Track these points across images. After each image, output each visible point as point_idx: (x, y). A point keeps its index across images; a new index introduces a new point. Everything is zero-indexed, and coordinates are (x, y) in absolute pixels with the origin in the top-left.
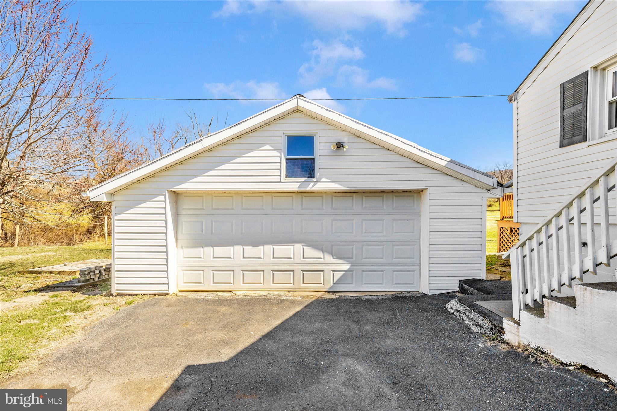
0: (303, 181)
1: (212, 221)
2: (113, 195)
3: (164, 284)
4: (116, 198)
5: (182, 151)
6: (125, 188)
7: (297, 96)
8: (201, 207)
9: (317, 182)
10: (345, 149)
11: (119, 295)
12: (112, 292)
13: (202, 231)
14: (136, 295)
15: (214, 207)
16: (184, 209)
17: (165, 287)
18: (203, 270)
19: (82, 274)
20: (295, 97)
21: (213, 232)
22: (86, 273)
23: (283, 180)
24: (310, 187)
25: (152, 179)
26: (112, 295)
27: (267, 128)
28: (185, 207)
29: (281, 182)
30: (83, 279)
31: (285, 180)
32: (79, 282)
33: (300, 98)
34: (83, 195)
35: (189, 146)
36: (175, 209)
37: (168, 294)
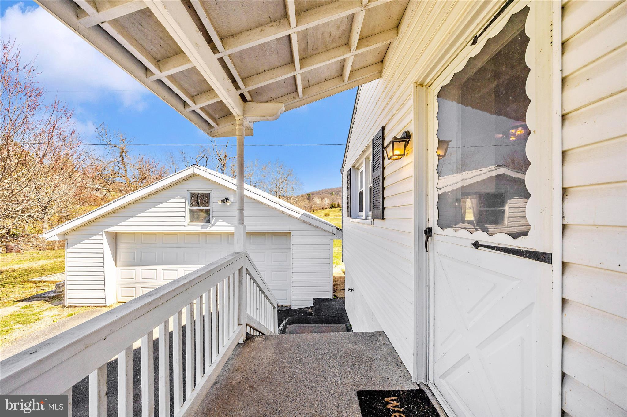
0: (201, 225)
1: (141, 252)
2: (65, 235)
3: (102, 299)
4: (68, 237)
5: (111, 205)
6: (75, 230)
7: (193, 166)
8: (134, 242)
9: (211, 226)
10: (228, 204)
11: (70, 307)
12: (65, 305)
13: (134, 260)
14: (82, 307)
15: (143, 242)
16: (121, 243)
17: (103, 301)
18: (135, 288)
19: (57, 287)
20: (192, 166)
21: (142, 260)
22: (60, 286)
23: (186, 225)
24: (209, 229)
25: (93, 224)
26: (65, 307)
27: (175, 187)
28: (122, 242)
29: (185, 226)
30: (58, 290)
31: (189, 224)
32: (55, 292)
33: (195, 167)
34: (40, 236)
35: (116, 201)
36: (114, 244)
37: (105, 306)
